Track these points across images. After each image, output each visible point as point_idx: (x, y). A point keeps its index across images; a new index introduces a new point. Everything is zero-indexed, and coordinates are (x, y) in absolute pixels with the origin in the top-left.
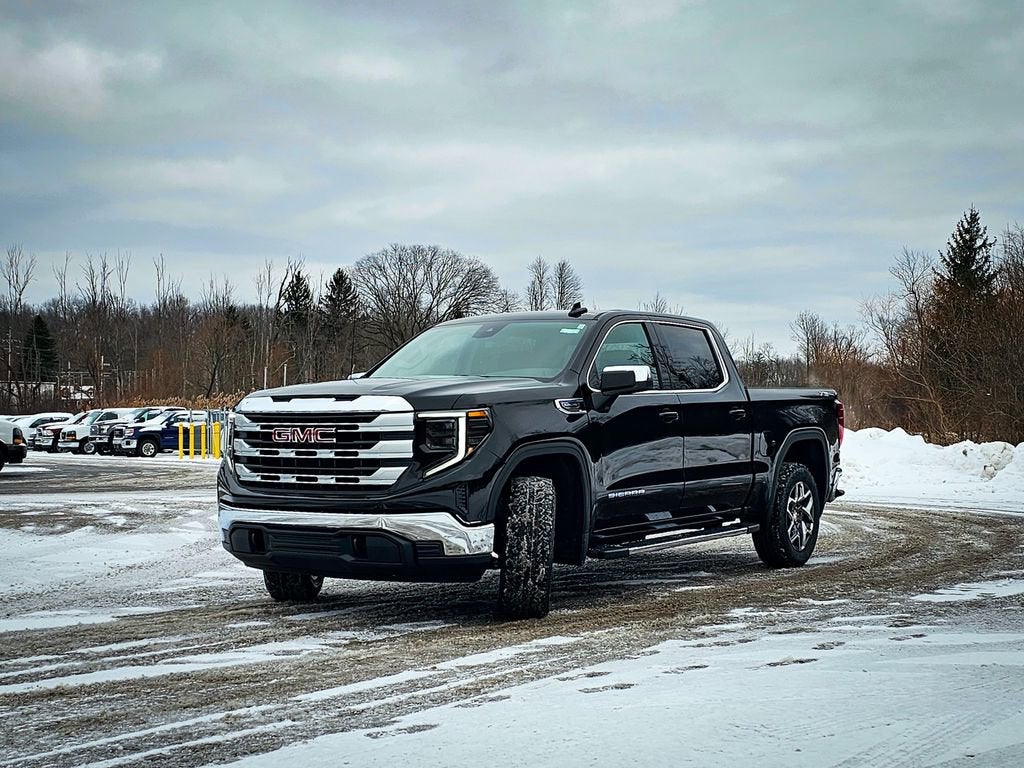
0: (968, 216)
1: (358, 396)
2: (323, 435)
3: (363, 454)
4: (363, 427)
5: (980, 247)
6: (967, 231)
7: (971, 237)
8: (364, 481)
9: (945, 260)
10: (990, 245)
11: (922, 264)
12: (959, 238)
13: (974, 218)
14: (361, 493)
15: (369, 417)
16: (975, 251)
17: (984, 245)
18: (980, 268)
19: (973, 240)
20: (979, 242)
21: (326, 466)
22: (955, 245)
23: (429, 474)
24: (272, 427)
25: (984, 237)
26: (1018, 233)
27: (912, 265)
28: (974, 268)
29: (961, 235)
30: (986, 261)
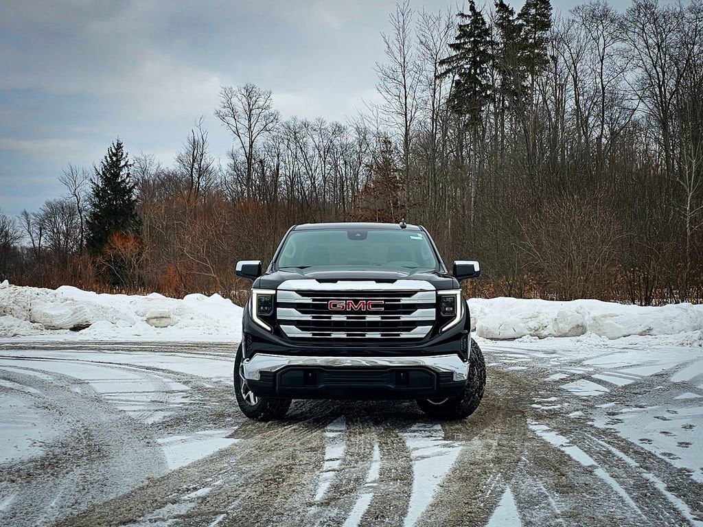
0: (115, 145)
1: (395, 280)
2: (374, 306)
3: (404, 318)
4: (404, 301)
5: (124, 166)
6: (115, 155)
7: (117, 160)
8: (404, 335)
9: (99, 174)
10: (130, 165)
11: (82, 176)
12: (109, 159)
13: (119, 146)
14: (399, 343)
15: (409, 294)
16: (120, 169)
17: (126, 165)
18: (124, 181)
19: (118, 160)
20: (123, 163)
21: (373, 326)
22: (106, 164)
23: (444, 330)
24: (328, 300)
25: (126, 160)
26: (143, 158)
27: (75, 176)
28: (119, 181)
29: (110, 157)
30: (128, 176)
